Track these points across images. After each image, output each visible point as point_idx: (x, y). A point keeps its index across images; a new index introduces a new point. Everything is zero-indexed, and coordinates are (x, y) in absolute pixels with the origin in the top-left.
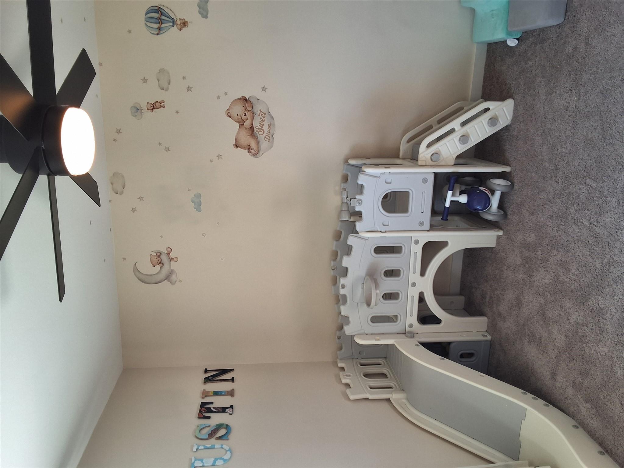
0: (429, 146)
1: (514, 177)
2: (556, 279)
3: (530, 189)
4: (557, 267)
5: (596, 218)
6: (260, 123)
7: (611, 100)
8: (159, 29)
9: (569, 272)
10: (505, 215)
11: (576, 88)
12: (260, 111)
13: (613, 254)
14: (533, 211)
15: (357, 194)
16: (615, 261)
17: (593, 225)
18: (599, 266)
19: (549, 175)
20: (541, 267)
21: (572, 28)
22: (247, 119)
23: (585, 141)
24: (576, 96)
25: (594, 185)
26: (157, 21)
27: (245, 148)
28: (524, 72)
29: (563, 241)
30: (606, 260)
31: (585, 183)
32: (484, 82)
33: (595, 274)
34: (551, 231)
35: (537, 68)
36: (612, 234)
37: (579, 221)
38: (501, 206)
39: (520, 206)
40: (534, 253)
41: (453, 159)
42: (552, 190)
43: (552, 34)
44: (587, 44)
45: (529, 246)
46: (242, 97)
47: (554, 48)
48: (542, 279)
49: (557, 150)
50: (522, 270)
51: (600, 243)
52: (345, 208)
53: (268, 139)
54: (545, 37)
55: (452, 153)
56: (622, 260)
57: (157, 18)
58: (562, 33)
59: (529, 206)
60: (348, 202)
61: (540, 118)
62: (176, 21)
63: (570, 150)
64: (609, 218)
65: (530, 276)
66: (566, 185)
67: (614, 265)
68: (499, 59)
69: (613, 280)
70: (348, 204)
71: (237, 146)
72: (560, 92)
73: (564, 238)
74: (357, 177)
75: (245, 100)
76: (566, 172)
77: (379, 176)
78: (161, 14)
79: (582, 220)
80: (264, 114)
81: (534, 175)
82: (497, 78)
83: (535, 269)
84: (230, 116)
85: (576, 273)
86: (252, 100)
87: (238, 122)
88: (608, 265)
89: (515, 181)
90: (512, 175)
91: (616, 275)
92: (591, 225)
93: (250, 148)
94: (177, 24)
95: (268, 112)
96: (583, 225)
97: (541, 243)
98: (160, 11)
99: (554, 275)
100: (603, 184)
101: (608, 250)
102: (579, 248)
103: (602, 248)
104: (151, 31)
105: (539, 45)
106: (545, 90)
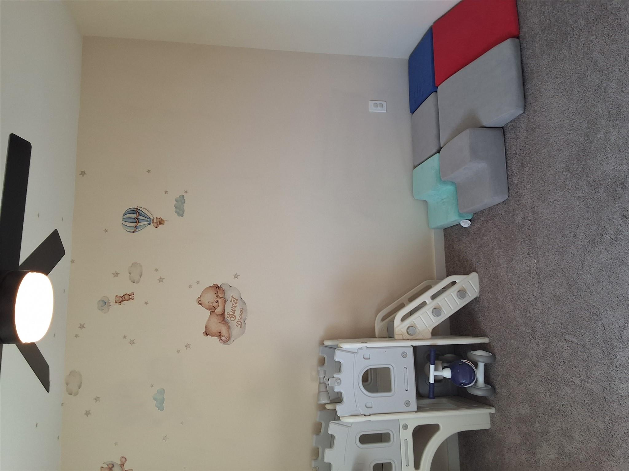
0: (403, 319)
1: (494, 348)
2: (561, 452)
3: (512, 356)
4: (559, 437)
5: (586, 374)
6: (232, 309)
7: (569, 256)
8: (136, 227)
9: (573, 441)
10: (494, 389)
11: (533, 252)
12: (232, 297)
13: (613, 410)
14: (521, 380)
15: (335, 372)
16: (617, 417)
17: (584, 382)
18: (602, 427)
19: (528, 339)
20: (542, 442)
21: (518, 202)
22: (219, 306)
23: (555, 299)
24: (535, 259)
25: (574, 340)
26: (135, 221)
27: (215, 335)
28: (481, 248)
29: (558, 406)
30: (607, 418)
31: (565, 340)
32: (446, 262)
33: (600, 436)
34: (544, 397)
35: (493, 241)
36: (606, 387)
37: (569, 380)
38: (487, 380)
39: (506, 377)
40: (532, 427)
41: (430, 332)
42: (534, 354)
43: (500, 210)
44: (534, 212)
45: (525, 420)
46: (214, 284)
47: (504, 221)
48: (547, 455)
49: (530, 312)
50: (524, 449)
51: (596, 400)
52: (323, 389)
53: (240, 325)
54: (494, 214)
55: (427, 326)
56: (624, 414)
57: (134, 218)
58: (509, 207)
59: (516, 375)
60: (325, 382)
61: (506, 285)
62: (153, 220)
63: (542, 310)
64: (598, 371)
65: (534, 454)
66: (547, 346)
67: (617, 422)
68: (457, 240)
69: (622, 439)
70: (326, 384)
71: (207, 334)
72: (519, 258)
73: (559, 403)
74: (333, 355)
75: (217, 287)
76: (543, 333)
77: (356, 352)
78: (139, 215)
79: (572, 379)
80: (236, 300)
81: (513, 341)
82: (458, 257)
83: (537, 445)
84: (201, 304)
85: (580, 440)
86: (223, 287)
87: (209, 309)
88: (611, 423)
89: (496, 351)
90: (492, 346)
91: (623, 433)
92: (582, 383)
93: (221, 335)
94: (153, 223)
95: (240, 297)
96: (574, 385)
97: (537, 413)
98: (138, 212)
99: (559, 447)
100: (583, 337)
101: (607, 406)
102: (577, 410)
103: (600, 405)
104: (127, 230)
105: (490, 221)
106: (505, 259)
